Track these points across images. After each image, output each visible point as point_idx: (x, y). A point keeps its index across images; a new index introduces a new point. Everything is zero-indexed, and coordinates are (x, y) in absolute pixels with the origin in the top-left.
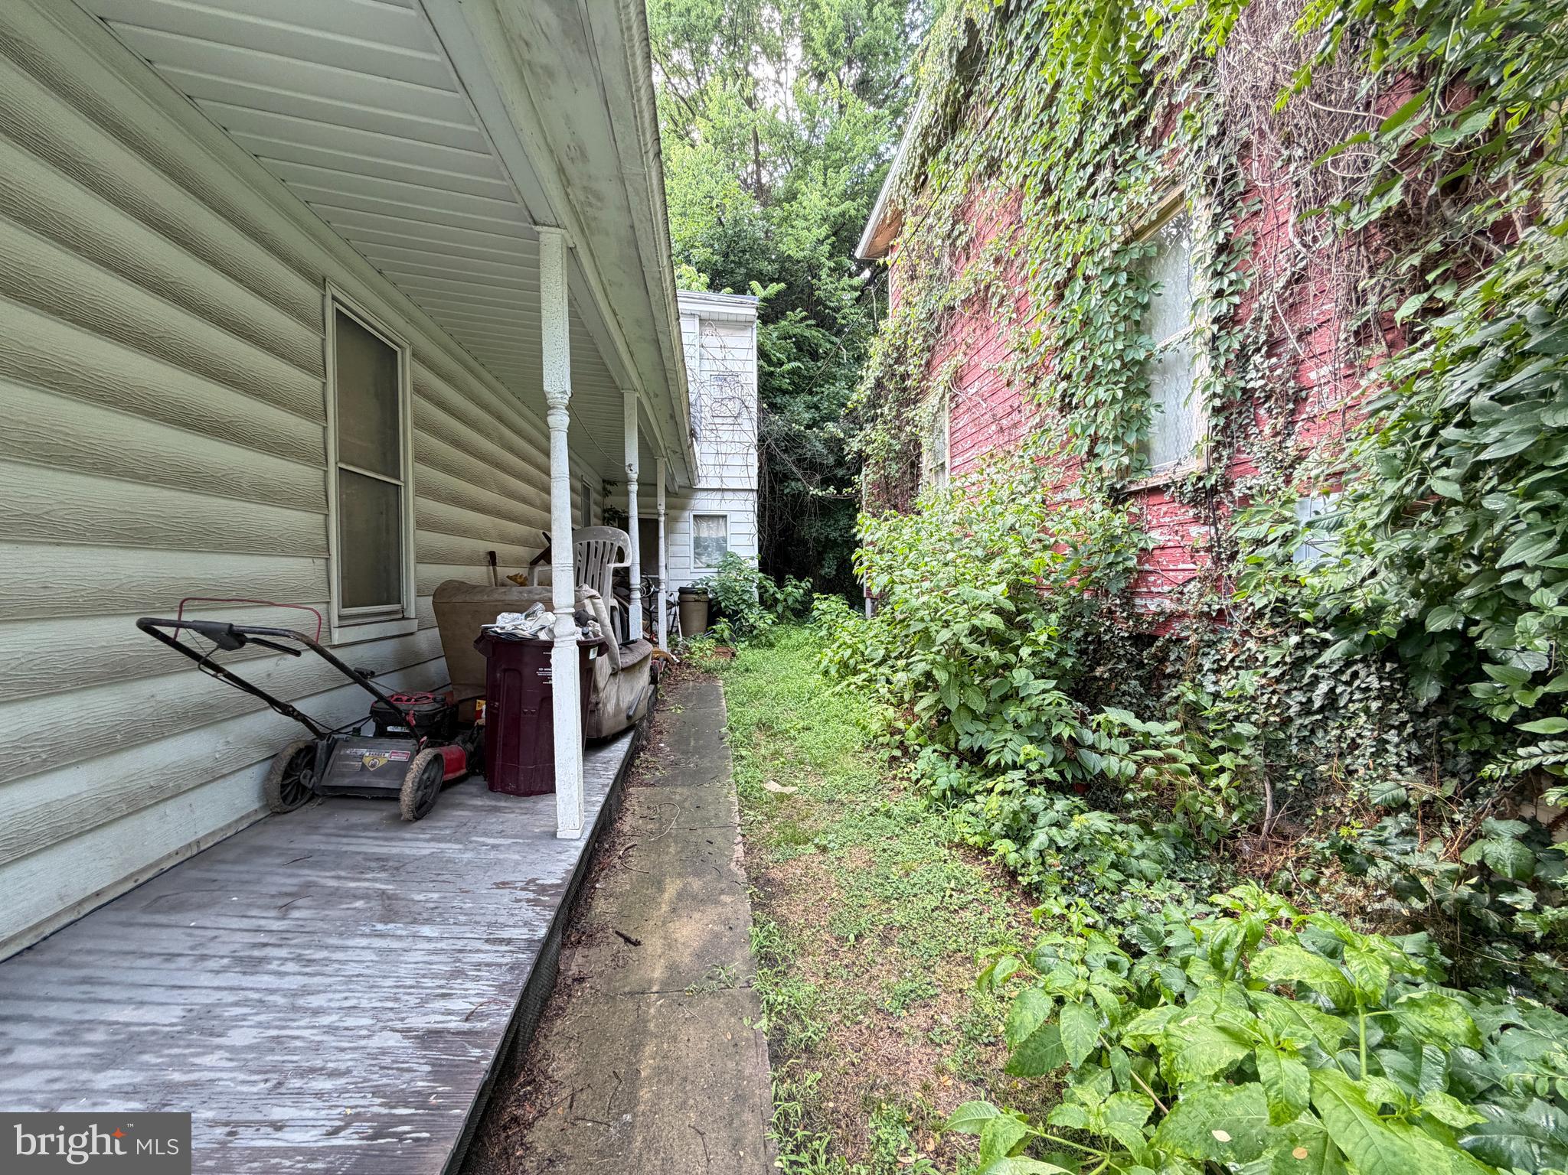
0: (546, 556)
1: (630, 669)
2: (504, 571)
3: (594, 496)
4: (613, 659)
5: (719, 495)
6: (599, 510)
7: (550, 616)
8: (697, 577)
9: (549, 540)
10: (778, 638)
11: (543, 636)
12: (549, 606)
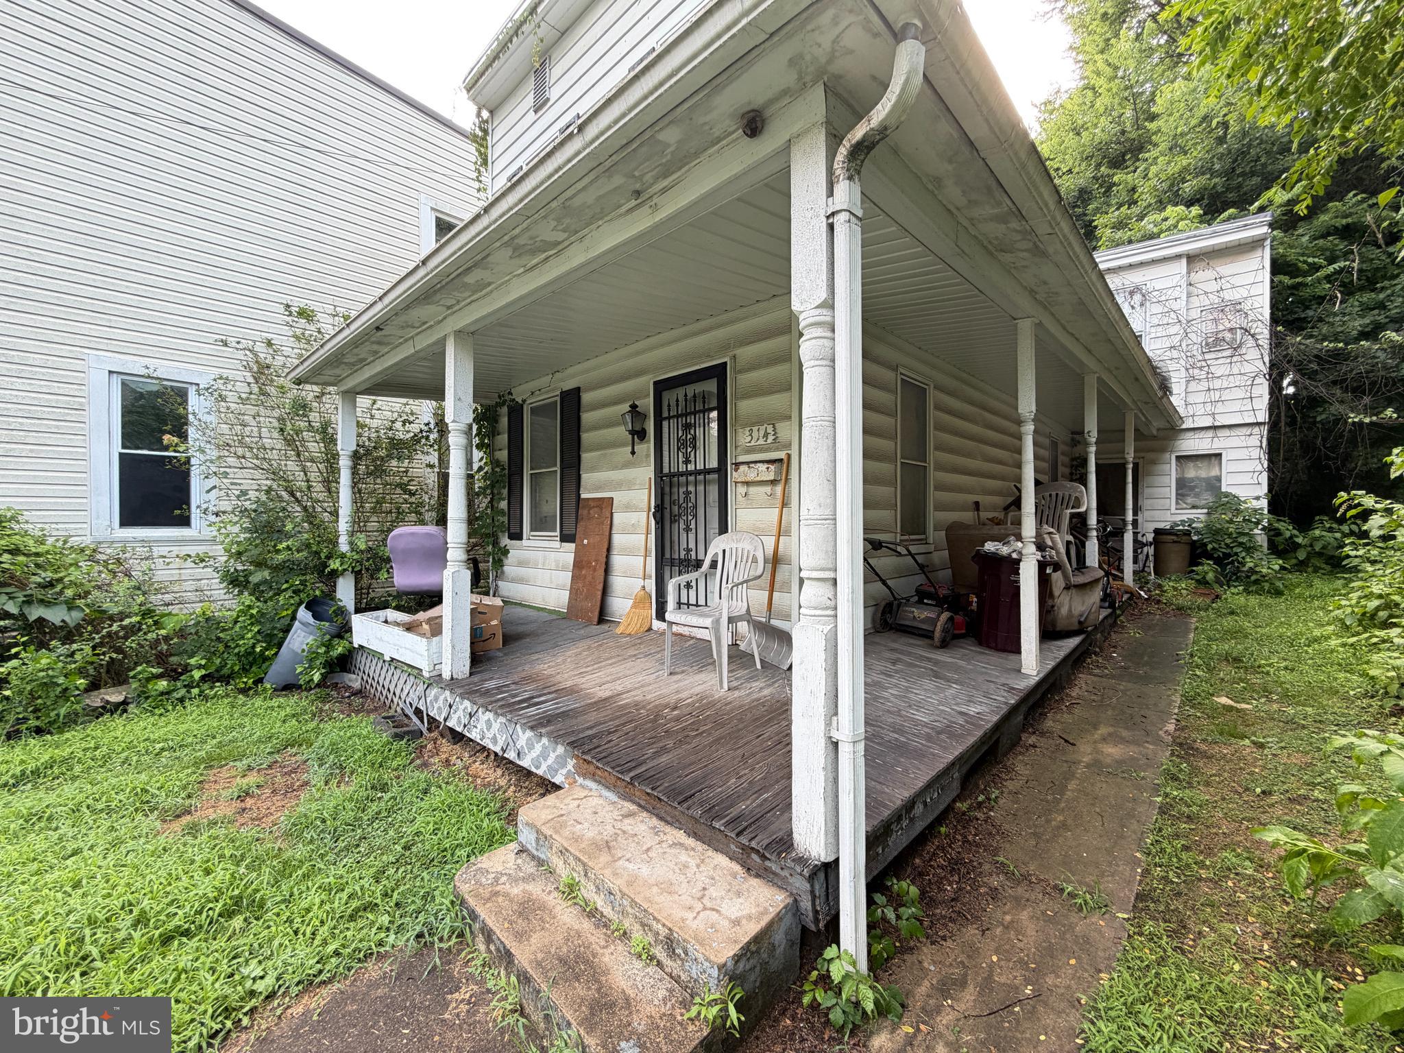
0: (1017, 503)
1: (1081, 587)
2: (985, 515)
3: (1061, 447)
4: (1066, 577)
5: (1210, 434)
6: (1066, 460)
7: (1020, 544)
8: (1178, 518)
9: (1019, 490)
10: (1290, 587)
11: (1014, 556)
12: (1019, 538)
